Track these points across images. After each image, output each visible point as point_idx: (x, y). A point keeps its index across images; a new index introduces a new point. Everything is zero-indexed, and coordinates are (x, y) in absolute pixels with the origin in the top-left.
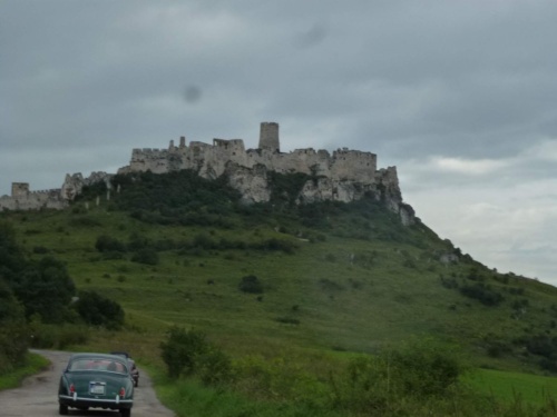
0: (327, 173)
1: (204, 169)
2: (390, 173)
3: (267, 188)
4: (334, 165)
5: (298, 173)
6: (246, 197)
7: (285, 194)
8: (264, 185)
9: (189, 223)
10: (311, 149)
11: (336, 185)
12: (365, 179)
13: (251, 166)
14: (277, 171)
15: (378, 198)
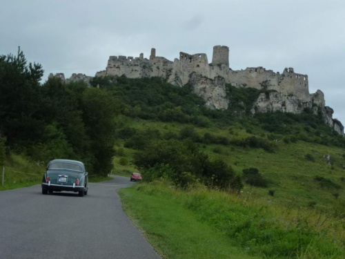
0: (276, 88)
1: (172, 77)
2: (319, 95)
3: (226, 98)
4: (283, 82)
5: (249, 88)
6: (208, 104)
7: (242, 103)
8: (224, 95)
9: (168, 119)
10: (261, 68)
11: (284, 99)
12: (303, 98)
13: (212, 77)
14: (233, 85)
15: (315, 113)
